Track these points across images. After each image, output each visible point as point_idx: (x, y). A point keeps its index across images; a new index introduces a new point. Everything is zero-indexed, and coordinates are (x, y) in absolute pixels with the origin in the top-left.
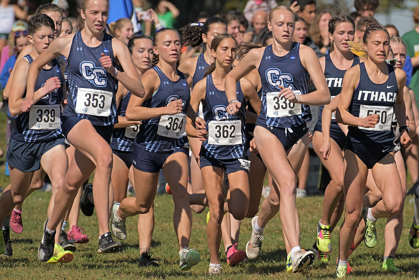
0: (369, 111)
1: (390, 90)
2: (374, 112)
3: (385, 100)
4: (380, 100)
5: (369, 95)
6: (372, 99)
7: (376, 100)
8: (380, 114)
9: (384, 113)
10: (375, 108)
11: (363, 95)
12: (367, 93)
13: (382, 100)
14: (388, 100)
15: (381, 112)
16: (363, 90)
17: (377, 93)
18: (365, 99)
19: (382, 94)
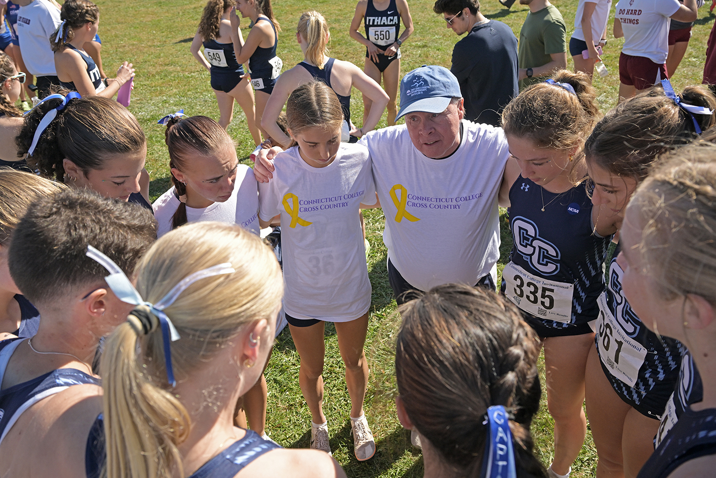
0: (376, 32)
1: (390, 15)
2: (379, 32)
3: (386, 23)
4: (382, 23)
5: (374, 20)
6: (376, 23)
7: (379, 24)
8: (384, 33)
9: (387, 32)
10: (379, 29)
11: (369, 20)
12: (372, 18)
13: (384, 23)
14: (389, 23)
15: (385, 31)
16: (369, 16)
17: (380, 18)
18: (371, 23)
19: (384, 18)
